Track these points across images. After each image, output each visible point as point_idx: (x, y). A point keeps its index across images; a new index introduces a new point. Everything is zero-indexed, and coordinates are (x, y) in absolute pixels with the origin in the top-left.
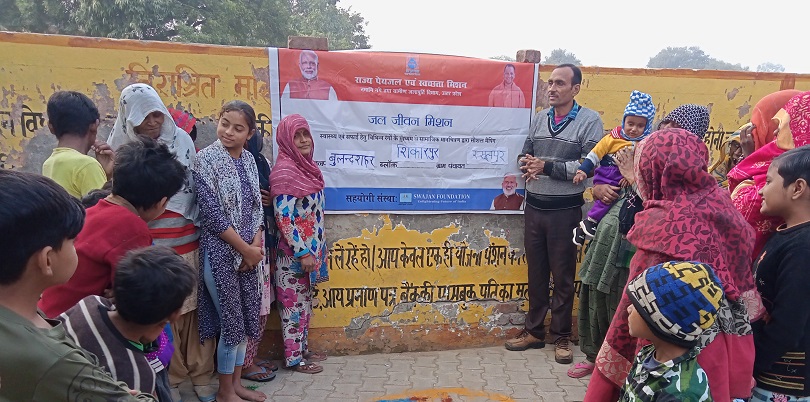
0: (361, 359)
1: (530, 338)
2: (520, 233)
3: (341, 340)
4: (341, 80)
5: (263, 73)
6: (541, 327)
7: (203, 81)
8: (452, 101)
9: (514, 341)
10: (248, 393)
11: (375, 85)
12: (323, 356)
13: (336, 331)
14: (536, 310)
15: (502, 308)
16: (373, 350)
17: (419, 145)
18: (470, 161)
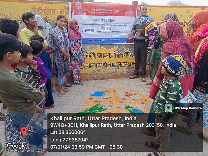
0: (93, 81)
1: (136, 76)
2: (133, 49)
3: (88, 77)
4: (87, 10)
5: (68, 9)
6: (138, 73)
7: (52, 11)
8: (116, 15)
9: (131, 77)
10: (65, 90)
11: (96, 11)
12: (84, 81)
13: (87, 75)
14: (137, 69)
15: (128, 68)
16: (96, 79)
17: (107, 27)
18: (120, 31)
